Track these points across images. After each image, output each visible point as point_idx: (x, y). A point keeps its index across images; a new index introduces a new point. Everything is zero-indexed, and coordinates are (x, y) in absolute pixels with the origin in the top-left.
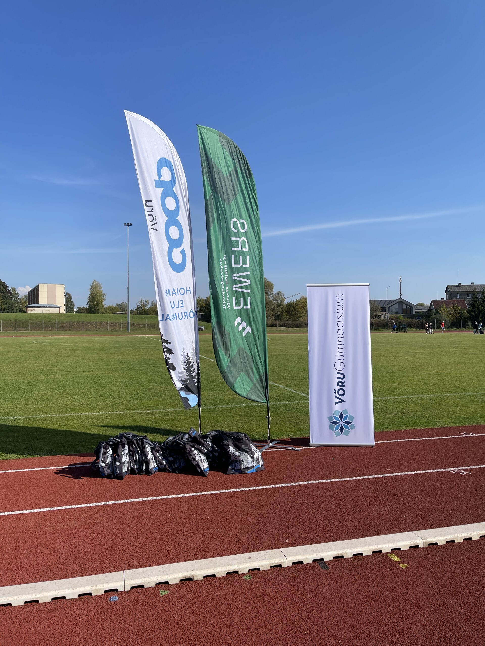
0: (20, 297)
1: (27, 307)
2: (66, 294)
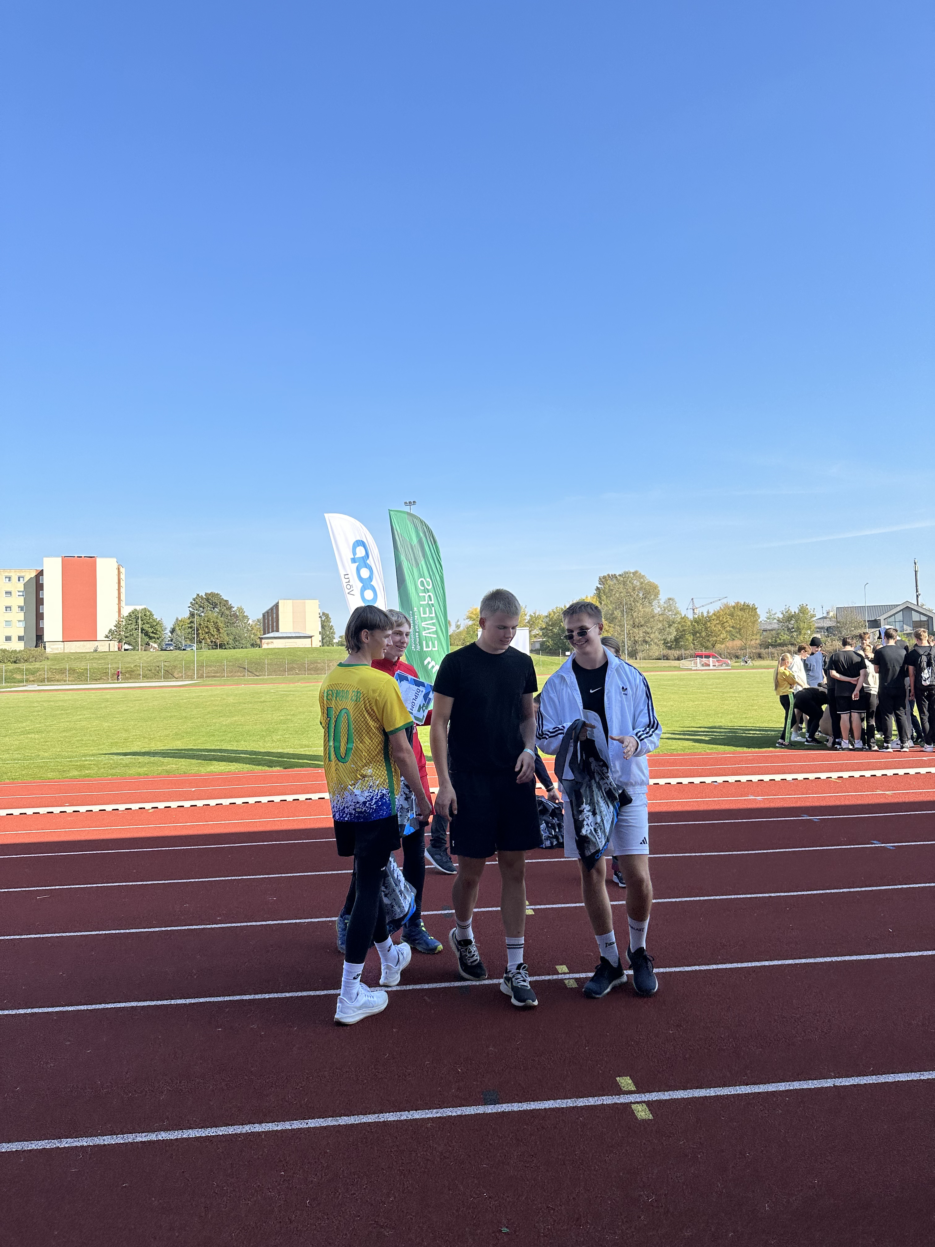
0: (250, 622)
1: (261, 639)
2: (321, 615)
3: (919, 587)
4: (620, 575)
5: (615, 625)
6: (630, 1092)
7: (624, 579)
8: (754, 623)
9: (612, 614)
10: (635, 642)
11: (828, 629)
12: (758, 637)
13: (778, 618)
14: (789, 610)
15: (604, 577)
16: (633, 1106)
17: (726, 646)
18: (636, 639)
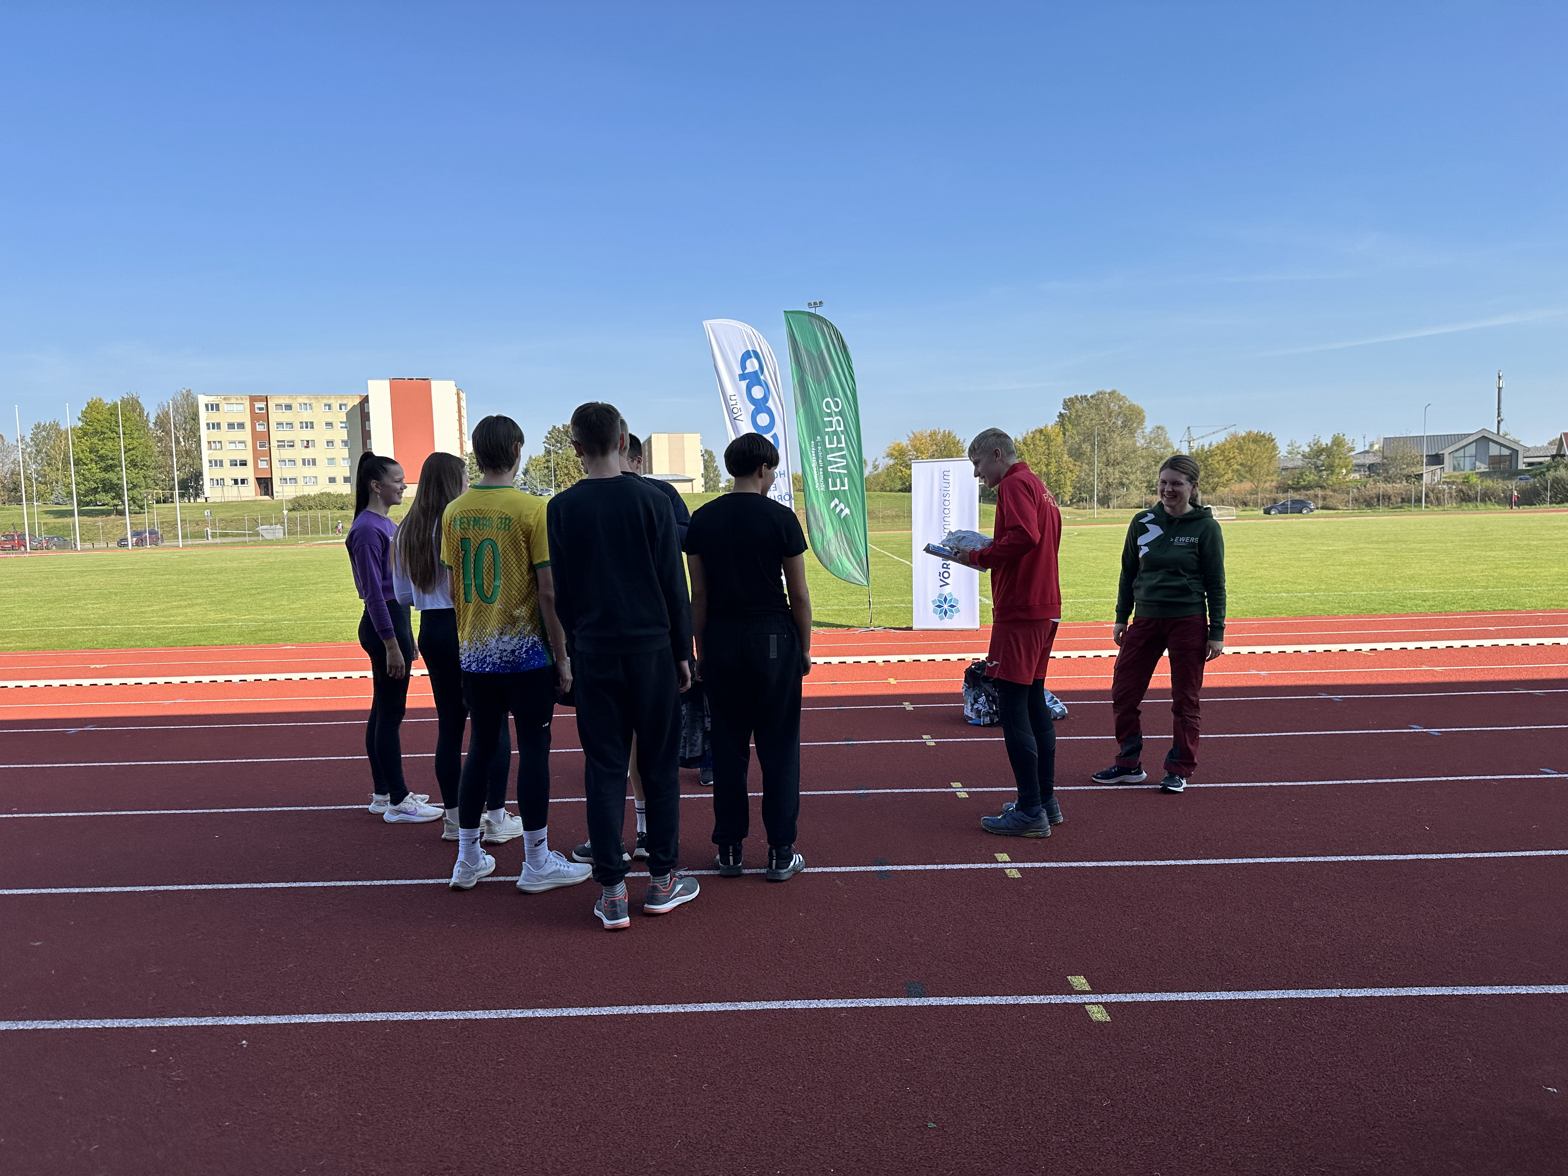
3: (1502, 410)
4: (1092, 397)
5: (1082, 463)
6: (1084, 992)
7: (1096, 402)
8: (1271, 458)
9: (1078, 449)
10: (1109, 485)
11: (1371, 467)
12: (1275, 477)
13: (1303, 452)
14: (1318, 441)
15: (1070, 400)
16: (1087, 1007)
17: (1231, 489)
18: (1110, 480)
